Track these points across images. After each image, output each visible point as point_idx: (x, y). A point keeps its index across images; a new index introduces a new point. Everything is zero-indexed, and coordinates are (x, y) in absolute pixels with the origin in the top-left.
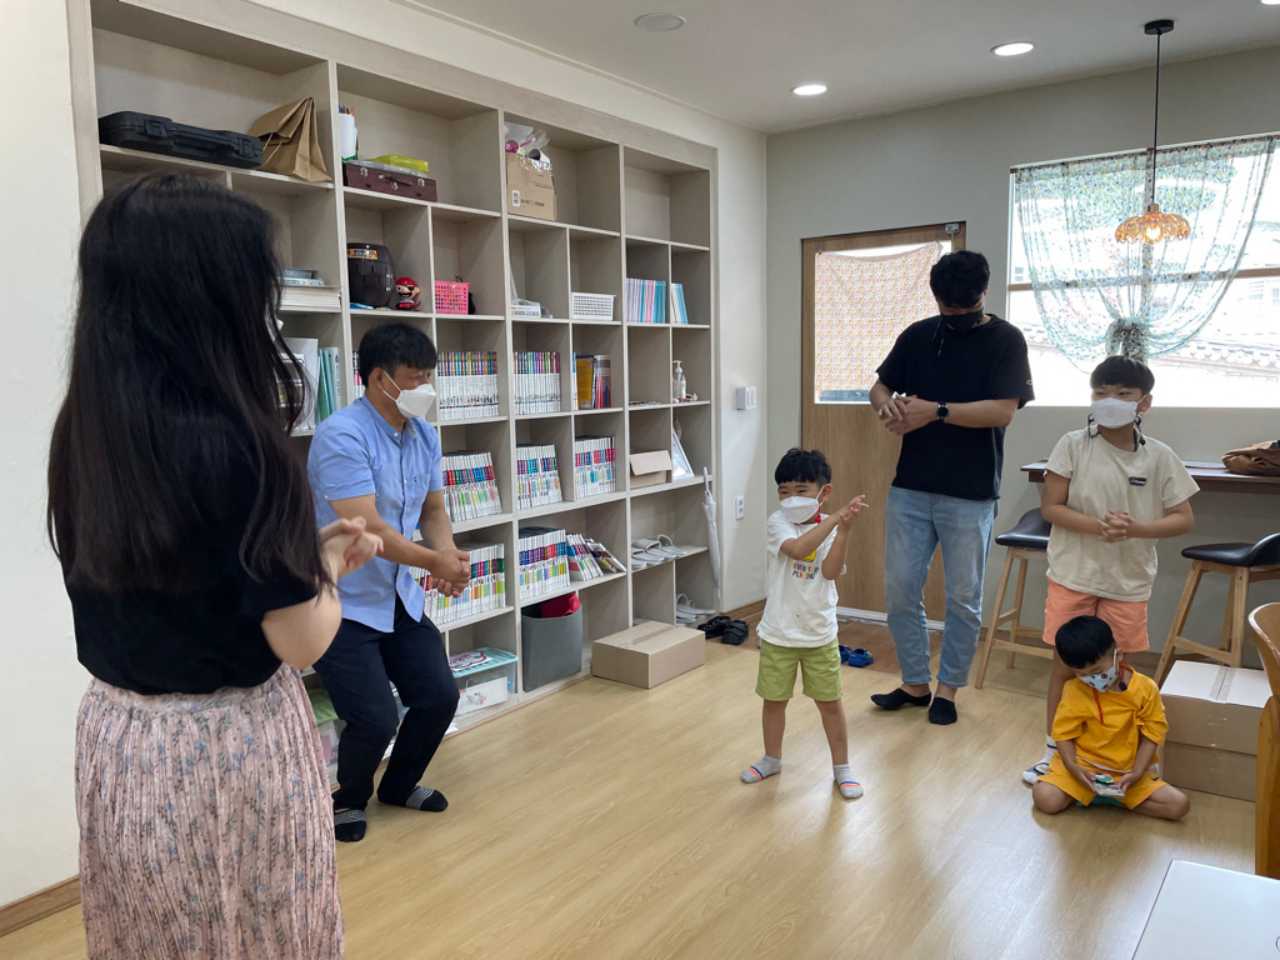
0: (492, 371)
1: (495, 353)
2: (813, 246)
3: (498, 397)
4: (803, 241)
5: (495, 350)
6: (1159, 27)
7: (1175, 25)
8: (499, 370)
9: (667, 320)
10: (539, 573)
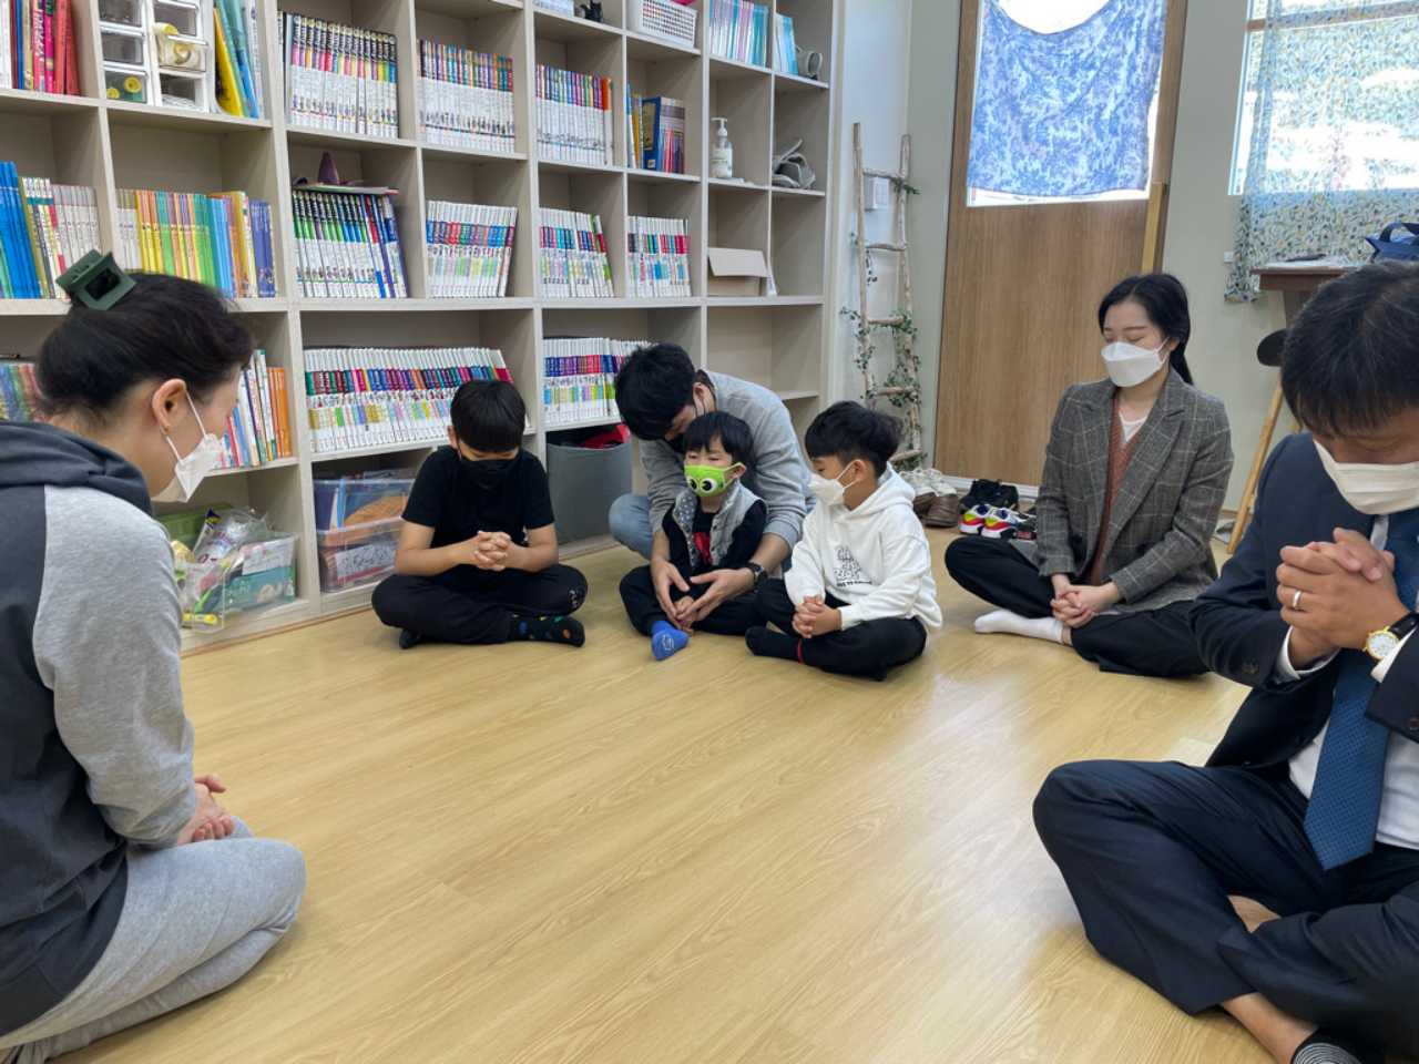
0: (507, 87)
1: (510, 61)
3: (513, 127)
5: (511, 56)
8: (516, 87)
9: (769, 64)
10: (574, 391)
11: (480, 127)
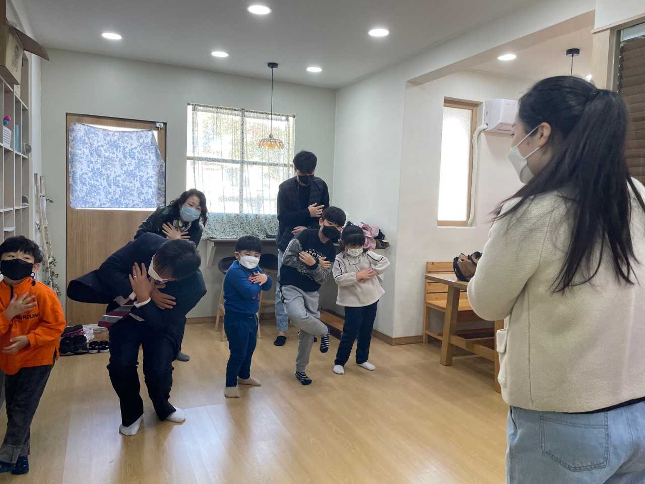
2: (74, 118)
4: (67, 114)
6: (273, 65)
7: (279, 66)
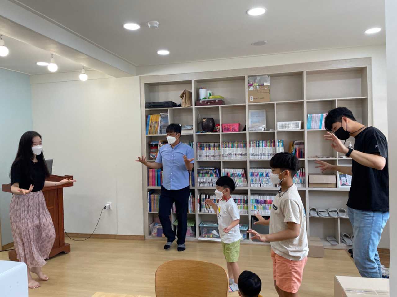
8: (245, 146)
10: (264, 207)
11: (238, 155)
